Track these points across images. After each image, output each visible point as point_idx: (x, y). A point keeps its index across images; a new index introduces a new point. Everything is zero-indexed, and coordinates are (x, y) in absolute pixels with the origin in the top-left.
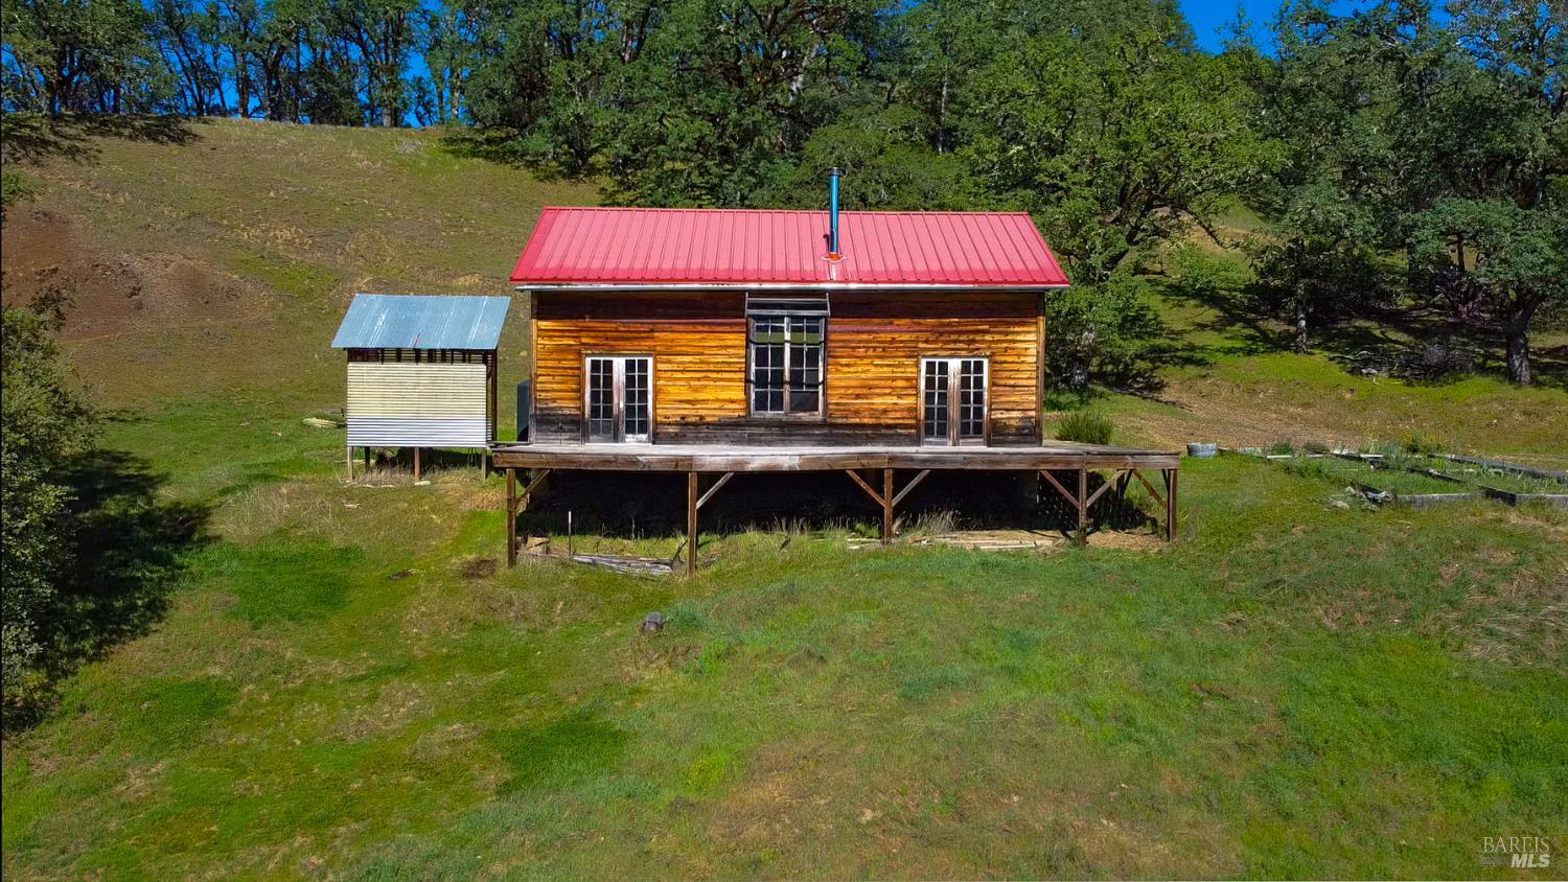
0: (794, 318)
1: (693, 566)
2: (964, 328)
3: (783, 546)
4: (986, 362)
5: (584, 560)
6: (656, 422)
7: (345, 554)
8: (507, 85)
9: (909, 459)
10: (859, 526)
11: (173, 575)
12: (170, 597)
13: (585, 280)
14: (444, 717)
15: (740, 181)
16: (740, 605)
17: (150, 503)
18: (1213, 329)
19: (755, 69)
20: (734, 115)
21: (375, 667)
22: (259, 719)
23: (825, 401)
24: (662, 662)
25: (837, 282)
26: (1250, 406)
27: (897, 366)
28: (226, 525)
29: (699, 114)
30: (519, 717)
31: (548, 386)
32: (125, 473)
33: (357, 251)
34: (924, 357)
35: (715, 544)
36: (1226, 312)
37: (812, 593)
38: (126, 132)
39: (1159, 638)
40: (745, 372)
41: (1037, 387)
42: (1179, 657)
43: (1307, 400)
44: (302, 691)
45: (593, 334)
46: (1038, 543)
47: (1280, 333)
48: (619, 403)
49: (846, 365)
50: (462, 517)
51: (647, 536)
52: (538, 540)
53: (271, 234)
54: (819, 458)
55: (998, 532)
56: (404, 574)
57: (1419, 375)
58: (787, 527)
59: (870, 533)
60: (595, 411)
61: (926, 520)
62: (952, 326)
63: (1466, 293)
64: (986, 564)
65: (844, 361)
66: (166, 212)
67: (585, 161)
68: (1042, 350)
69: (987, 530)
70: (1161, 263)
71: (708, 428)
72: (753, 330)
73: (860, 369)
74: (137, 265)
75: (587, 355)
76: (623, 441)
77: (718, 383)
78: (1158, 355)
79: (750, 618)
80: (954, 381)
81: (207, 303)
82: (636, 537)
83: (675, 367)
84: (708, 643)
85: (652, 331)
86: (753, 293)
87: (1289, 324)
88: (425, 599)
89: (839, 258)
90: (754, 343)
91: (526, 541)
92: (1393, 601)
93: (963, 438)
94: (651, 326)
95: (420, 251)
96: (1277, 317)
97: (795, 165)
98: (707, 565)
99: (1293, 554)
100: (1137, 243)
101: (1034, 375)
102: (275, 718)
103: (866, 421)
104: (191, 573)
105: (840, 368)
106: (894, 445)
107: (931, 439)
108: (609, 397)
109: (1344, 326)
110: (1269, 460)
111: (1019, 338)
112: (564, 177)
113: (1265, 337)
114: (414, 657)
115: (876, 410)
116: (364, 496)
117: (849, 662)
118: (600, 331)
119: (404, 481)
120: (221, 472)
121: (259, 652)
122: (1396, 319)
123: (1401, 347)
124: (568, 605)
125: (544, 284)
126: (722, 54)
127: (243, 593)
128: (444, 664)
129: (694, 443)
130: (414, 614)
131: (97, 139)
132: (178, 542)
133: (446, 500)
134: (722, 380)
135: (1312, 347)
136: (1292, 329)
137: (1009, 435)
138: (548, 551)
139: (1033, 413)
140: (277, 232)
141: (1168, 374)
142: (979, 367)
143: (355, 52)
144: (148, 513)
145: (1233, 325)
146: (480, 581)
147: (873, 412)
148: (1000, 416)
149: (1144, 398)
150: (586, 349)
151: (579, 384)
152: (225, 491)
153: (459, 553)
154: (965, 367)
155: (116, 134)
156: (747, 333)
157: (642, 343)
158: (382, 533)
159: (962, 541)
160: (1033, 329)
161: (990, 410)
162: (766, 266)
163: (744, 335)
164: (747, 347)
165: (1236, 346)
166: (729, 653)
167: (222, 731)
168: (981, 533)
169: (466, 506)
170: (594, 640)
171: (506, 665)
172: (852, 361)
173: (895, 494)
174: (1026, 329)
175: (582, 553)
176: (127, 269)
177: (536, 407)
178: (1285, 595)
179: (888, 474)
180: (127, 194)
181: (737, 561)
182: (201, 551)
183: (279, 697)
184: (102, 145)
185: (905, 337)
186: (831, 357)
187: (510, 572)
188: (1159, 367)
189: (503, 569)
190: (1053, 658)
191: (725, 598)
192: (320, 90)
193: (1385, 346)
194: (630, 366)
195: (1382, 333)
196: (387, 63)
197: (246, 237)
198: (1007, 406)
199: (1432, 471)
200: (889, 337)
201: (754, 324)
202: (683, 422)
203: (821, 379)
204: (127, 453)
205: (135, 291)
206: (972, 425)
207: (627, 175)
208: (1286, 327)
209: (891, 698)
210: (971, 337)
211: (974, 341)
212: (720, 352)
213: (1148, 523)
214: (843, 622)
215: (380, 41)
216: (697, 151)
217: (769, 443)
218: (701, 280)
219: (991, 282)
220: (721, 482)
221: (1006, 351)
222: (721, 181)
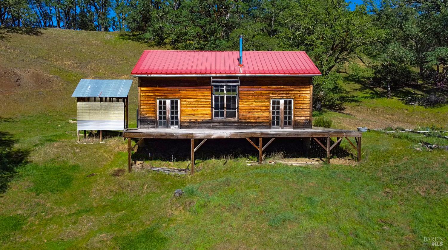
0: (227, 86)
1: (193, 172)
2: (285, 89)
3: (224, 164)
4: (292, 100)
5: (155, 170)
6: (181, 122)
7: (74, 168)
8: (139, 18)
9: (268, 134)
10: (250, 157)
11: (12, 175)
12: (9, 184)
13: (156, 73)
14: (100, 231)
15: (210, 46)
16: (209, 186)
17: (11, 150)
18: (359, 91)
19: (215, 12)
20: (208, 26)
21: (78, 210)
22: (33, 231)
23: (238, 114)
24: (181, 207)
25: (242, 74)
26: (374, 115)
27: (263, 102)
28: (34, 157)
29: (197, 26)
30: (128, 230)
31: (145, 110)
32: (4, 139)
33: (91, 68)
34: (272, 99)
35: (201, 164)
36: (363, 85)
37: (235, 182)
38: (20, 32)
39: (362, 200)
40: (211, 104)
41: (310, 109)
42: (370, 207)
43: (392, 113)
44: (50, 220)
45: (159, 92)
46: (313, 163)
47: (381, 92)
48: (169, 115)
49: (245, 102)
50: (115, 154)
51: (177, 161)
52: (140, 162)
53: (64, 63)
54: (237, 134)
55: (298, 159)
56: (93, 175)
57: (429, 105)
58: (225, 157)
59: (254, 159)
60: (160, 118)
61: (273, 155)
62: (281, 89)
63: (440, 79)
64: (297, 171)
65: (244, 100)
66: (31, 56)
67: (163, 41)
68: (311, 97)
69: (294, 158)
70: (345, 69)
71: (198, 123)
72: (214, 90)
73: (250, 103)
74: (19, 72)
75: (158, 99)
76: (170, 128)
77: (202, 108)
78: (343, 99)
79: (213, 191)
80: (282, 107)
81: (41, 84)
82: (174, 161)
83: (187, 103)
84: (197, 201)
85: (179, 91)
86: (214, 77)
87: (384, 89)
88: (99, 184)
89: (243, 66)
90: (214, 95)
91: (135, 163)
92: (444, 185)
93: (285, 126)
94: (179, 89)
95: (111, 68)
96: (380, 87)
97: (227, 41)
98: (198, 171)
99: (405, 167)
100: (338, 62)
101: (309, 105)
102: (39, 230)
103: (252, 121)
104: (19, 175)
105: (243, 103)
106: (262, 129)
107: (274, 127)
108: (165, 113)
109: (401, 89)
110: (387, 133)
111: (304, 92)
112: (156, 46)
113: (376, 93)
114: (93, 206)
115: (256, 117)
116: (82, 147)
117: (249, 210)
118: (162, 91)
119: (96, 141)
120: (35, 139)
121: (38, 204)
122: (417, 87)
123: (420, 96)
124: (149, 186)
125: (142, 75)
126: (204, 7)
127: (35, 182)
128: (103, 209)
129: (194, 129)
130: (94, 190)
131: (10, 34)
132: (17, 163)
133: (110, 148)
134: (203, 107)
135: (392, 96)
136: (385, 91)
137: (301, 125)
138: (142, 166)
139: (309, 118)
140: (66, 62)
141: (346, 105)
142: (290, 102)
143: (93, 9)
144: (9, 153)
145: (366, 89)
146: (118, 177)
147: (255, 118)
148: (297, 119)
149: (339, 113)
150: (157, 97)
151: (155, 109)
152: (36, 145)
153: (113, 167)
154: (286, 102)
155: (16, 32)
156: (212, 91)
157: (176, 95)
158: (87, 160)
159: (286, 162)
160: (308, 89)
161: (294, 117)
162: (218, 68)
163: (211, 92)
164: (212, 96)
165: (368, 96)
166: (205, 205)
167: (18, 236)
168: (292, 159)
169: (117, 150)
170: (157, 199)
171: (126, 209)
172: (247, 100)
173: (263, 146)
174: (306, 89)
175: (155, 167)
176: (15, 73)
177: (140, 117)
178: (404, 183)
179: (261, 139)
180: (18, 50)
181: (208, 169)
182: (25, 166)
183: (42, 222)
184: (12, 36)
185: (266, 92)
186: (240, 99)
187: (129, 174)
188: (343, 103)
189: (127, 173)
190: (324, 208)
191: (204, 183)
192: (82, 20)
193: (416, 96)
194: (172, 102)
195: (414, 91)
196: (103, 12)
197: (56, 64)
198: (299, 116)
199: (445, 137)
200: (260, 92)
201: (214, 88)
202: (190, 121)
203: (237, 107)
204: (7, 132)
205: (18, 80)
206: (288, 122)
207: (176, 45)
208: (383, 90)
209: (265, 226)
210: (287, 92)
211: (288, 94)
212: (203, 98)
213: (350, 155)
214: (246, 194)
215: (101, 6)
216: (197, 37)
217: (219, 128)
218: (196, 73)
219: (294, 73)
220: (203, 142)
221: (299, 97)
222: (204, 47)
